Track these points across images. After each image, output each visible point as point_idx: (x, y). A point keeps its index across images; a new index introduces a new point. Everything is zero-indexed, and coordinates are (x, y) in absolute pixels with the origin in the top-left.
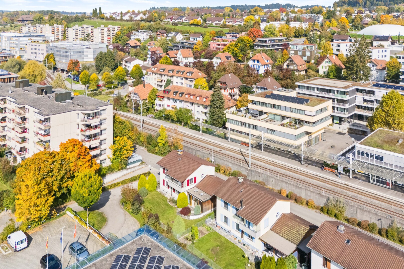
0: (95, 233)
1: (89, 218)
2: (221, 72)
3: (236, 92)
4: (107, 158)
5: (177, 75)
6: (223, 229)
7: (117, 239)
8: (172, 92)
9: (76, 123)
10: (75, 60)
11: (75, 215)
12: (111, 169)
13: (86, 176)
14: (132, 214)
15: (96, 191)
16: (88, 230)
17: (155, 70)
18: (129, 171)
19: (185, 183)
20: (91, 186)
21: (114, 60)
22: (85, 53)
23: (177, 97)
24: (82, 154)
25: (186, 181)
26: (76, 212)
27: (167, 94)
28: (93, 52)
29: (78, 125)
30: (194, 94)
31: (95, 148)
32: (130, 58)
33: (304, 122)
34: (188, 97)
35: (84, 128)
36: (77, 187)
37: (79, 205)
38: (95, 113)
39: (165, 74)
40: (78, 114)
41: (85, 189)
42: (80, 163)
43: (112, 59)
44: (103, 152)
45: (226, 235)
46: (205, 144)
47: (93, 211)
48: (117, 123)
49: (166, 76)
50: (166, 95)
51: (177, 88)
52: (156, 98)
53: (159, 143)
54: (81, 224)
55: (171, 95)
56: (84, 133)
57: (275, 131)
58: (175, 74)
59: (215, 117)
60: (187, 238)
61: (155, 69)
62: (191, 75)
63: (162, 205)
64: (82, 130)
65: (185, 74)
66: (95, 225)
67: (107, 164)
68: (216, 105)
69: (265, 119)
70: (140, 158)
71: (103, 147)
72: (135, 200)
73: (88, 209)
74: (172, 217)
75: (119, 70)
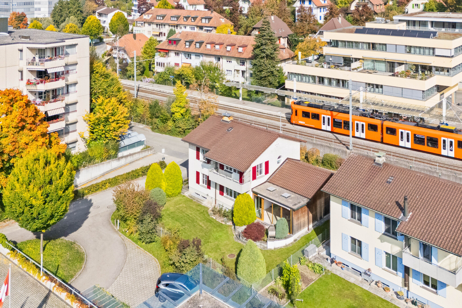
0: (61, 289)
1: (44, 255)
2: (256, 15)
3: (284, 45)
4: (79, 139)
5: (186, 23)
6: (350, 267)
7: (114, 301)
8: (182, 42)
9: (18, 68)
10: (20, 13)
11: (13, 250)
12: (88, 159)
13: (39, 160)
14: (139, 242)
15: (60, 193)
16: (44, 284)
17: (149, 18)
18: (123, 162)
19: (248, 174)
20: (51, 182)
21: (81, 12)
22: (36, 6)
23: (192, 49)
24: (30, 120)
25: (251, 169)
26: (15, 243)
27: (174, 45)
28: (48, 3)
29: (21, 72)
30: (221, 42)
31: (56, 117)
32: (106, 9)
33: (434, 69)
34: (211, 47)
35: (33, 78)
36: (18, 185)
37: (22, 226)
38: (56, 48)
39: (166, 22)
40: (21, 51)
41: (36, 189)
42: (24, 137)
43: (78, 11)
44: (71, 128)
45: (361, 282)
46: (252, 117)
47: (54, 239)
48: (98, 75)
49: (167, 27)
50: (172, 47)
51: (191, 35)
52: (156, 54)
53: (174, 113)
54: (25, 269)
55: (181, 47)
56: (32, 88)
57: (382, 86)
58: (181, 21)
59: (264, 74)
60: (274, 292)
61: (148, 16)
62: (209, 22)
63: (201, 221)
64: (29, 83)
65: (199, 21)
66: (60, 272)
67: (80, 148)
68: (264, 53)
69: (359, 70)
70: (142, 137)
71: (71, 118)
72: (145, 213)
73: (42, 235)
74: (226, 245)
75: (92, 20)
